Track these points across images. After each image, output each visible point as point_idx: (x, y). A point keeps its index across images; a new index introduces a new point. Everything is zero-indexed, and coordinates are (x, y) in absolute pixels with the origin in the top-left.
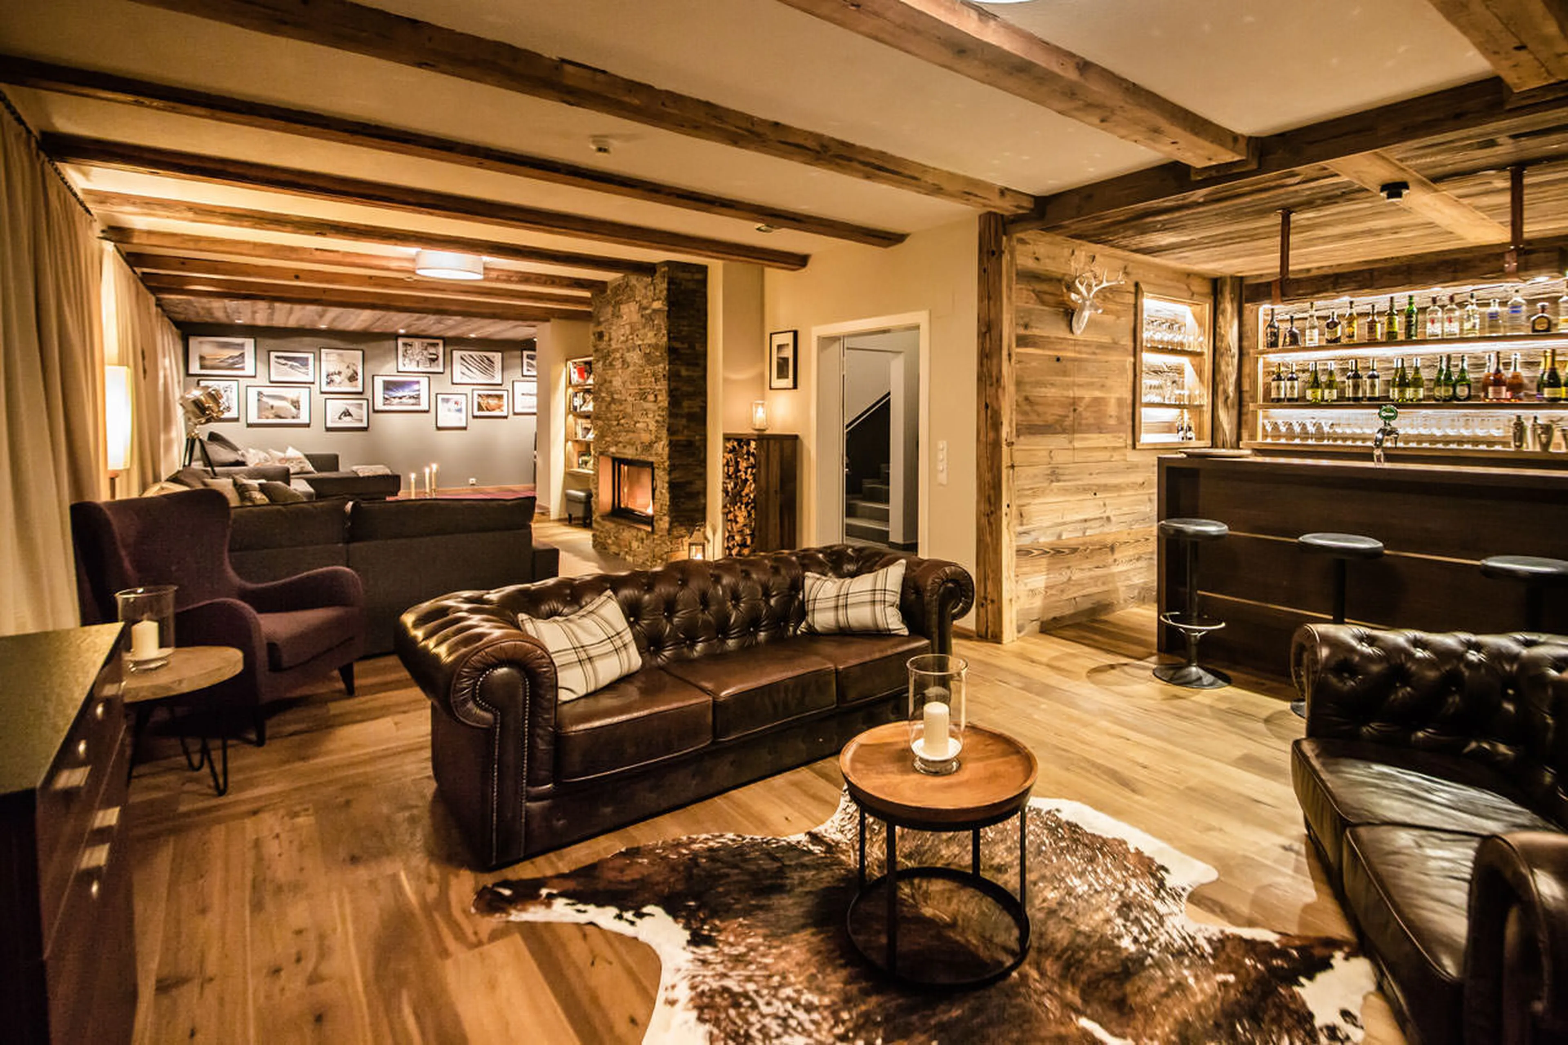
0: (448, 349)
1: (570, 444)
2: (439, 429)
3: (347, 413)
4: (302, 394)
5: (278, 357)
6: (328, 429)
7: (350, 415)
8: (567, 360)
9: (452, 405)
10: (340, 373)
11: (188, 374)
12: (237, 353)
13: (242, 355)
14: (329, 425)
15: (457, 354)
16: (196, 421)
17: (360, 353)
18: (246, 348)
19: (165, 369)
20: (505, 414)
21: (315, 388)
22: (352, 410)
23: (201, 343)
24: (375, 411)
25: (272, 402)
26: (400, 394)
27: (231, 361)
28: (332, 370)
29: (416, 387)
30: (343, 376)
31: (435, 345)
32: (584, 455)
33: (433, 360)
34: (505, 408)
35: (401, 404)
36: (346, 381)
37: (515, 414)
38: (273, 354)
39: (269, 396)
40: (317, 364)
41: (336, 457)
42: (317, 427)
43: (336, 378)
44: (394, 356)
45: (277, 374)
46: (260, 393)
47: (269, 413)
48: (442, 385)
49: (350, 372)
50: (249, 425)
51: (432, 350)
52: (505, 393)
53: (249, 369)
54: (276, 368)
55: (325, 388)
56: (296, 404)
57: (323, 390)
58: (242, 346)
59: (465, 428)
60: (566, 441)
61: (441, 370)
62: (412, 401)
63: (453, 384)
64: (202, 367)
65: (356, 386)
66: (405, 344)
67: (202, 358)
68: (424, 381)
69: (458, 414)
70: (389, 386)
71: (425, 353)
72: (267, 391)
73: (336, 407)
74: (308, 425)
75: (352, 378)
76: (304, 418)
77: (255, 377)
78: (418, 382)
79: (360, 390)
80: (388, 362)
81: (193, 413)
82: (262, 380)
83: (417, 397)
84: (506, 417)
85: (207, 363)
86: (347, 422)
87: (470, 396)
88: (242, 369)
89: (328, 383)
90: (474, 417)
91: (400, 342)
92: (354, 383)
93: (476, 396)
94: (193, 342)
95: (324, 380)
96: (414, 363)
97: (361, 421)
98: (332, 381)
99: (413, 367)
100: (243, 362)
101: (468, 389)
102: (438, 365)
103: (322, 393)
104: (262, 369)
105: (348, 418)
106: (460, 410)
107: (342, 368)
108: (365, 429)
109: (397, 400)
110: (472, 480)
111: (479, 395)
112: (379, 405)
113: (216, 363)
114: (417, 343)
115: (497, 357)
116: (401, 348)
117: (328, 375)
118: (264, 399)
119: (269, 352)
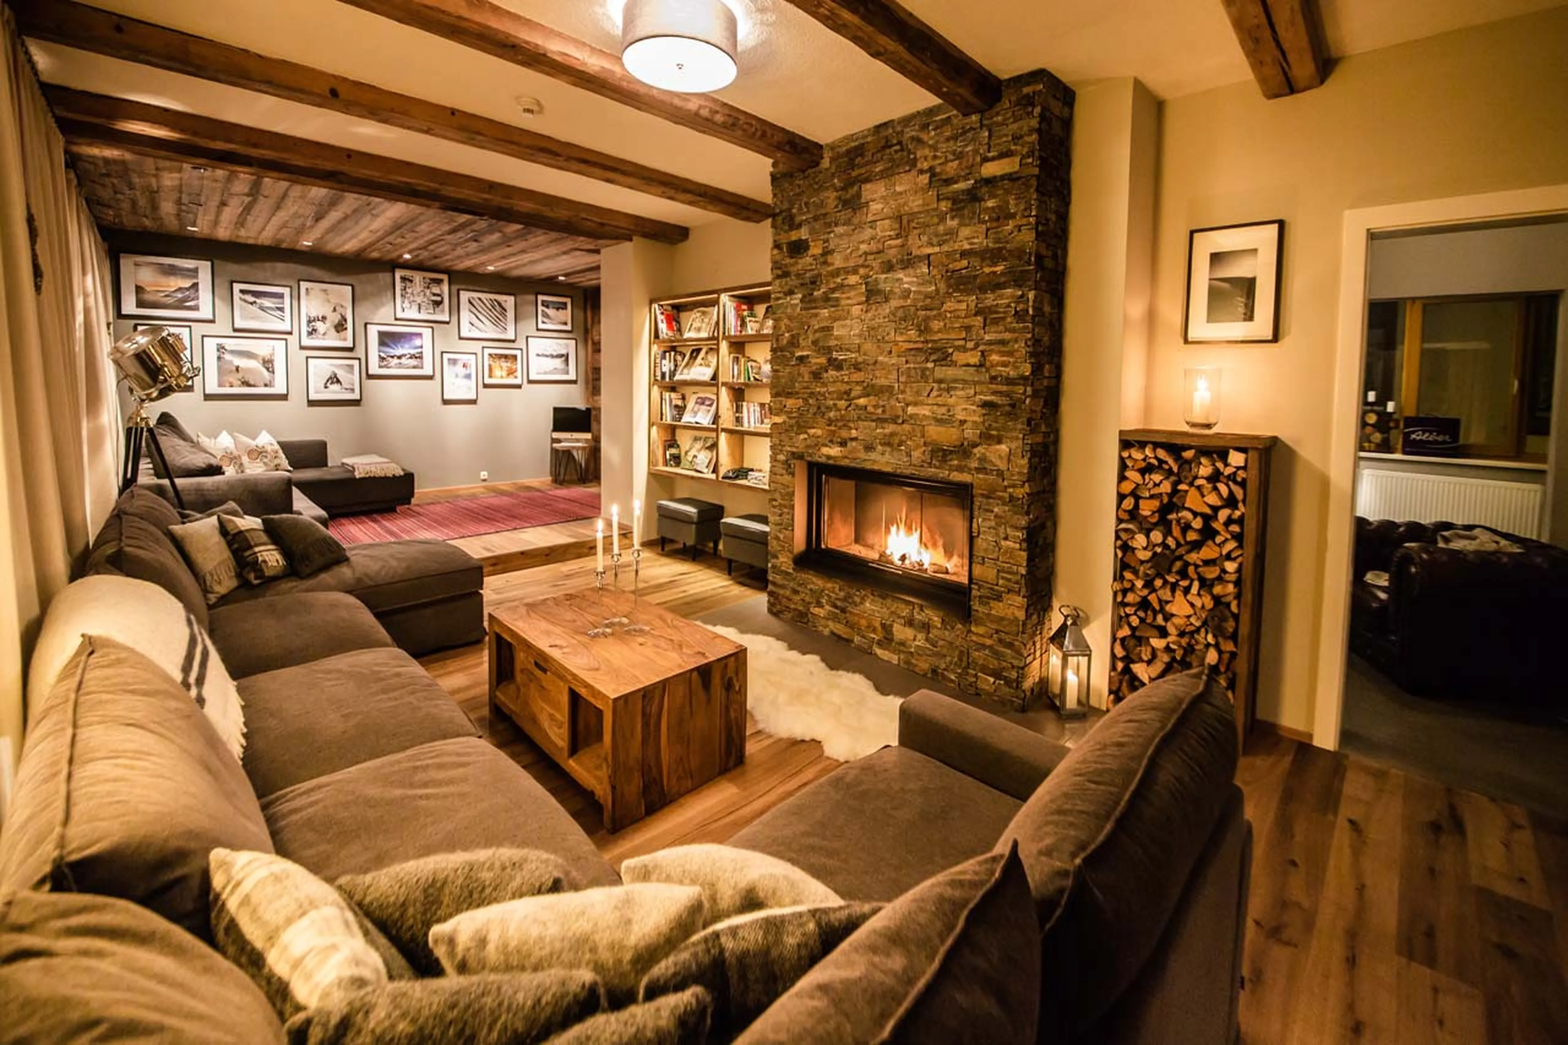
0: (454, 288)
1: (654, 429)
2: (446, 402)
3: (334, 379)
4: (274, 348)
5: (242, 291)
6: (312, 403)
7: (338, 381)
8: (651, 302)
9: (459, 368)
10: (324, 318)
11: (120, 315)
12: (187, 283)
13: (195, 286)
14: (312, 397)
15: (465, 296)
16: (142, 394)
17: (350, 288)
18: (200, 275)
19: (86, 296)
20: (518, 381)
21: (293, 340)
22: (341, 374)
23: (136, 264)
24: (370, 377)
25: (238, 361)
26: (399, 351)
27: (180, 295)
28: (313, 314)
29: (418, 342)
30: (328, 323)
31: (439, 282)
32: (671, 446)
33: (438, 304)
34: (519, 373)
35: (400, 366)
36: (333, 330)
37: (530, 382)
38: (237, 287)
39: (232, 352)
40: (295, 303)
41: (323, 445)
42: (297, 399)
43: (319, 325)
44: (389, 294)
45: (243, 317)
46: (221, 348)
47: (233, 378)
48: (448, 341)
49: (335, 318)
50: (208, 397)
51: (436, 290)
52: (518, 353)
53: (205, 312)
54: (241, 308)
55: (306, 342)
56: (268, 363)
57: (303, 344)
58: (196, 271)
59: (474, 402)
60: (651, 425)
61: (447, 319)
62: (413, 362)
63: (461, 338)
64: (140, 304)
65: (345, 339)
66: (403, 279)
67: (139, 290)
68: (427, 332)
69: (466, 381)
70: (386, 339)
71: (428, 292)
72: (230, 344)
73: (321, 368)
74: (284, 397)
75: (340, 327)
76: (279, 388)
77: (212, 321)
78: (420, 335)
79: (350, 344)
80: (383, 305)
81: (137, 378)
82: (222, 327)
83: (420, 357)
84: (519, 387)
85: (148, 297)
86: (335, 392)
87: (480, 356)
88: (196, 308)
89: (310, 334)
90: (486, 386)
91: (398, 274)
92: (343, 333)
93: (486, 357)
94: (127, 263)
95: (304, 329)
96: (415, 307)
97: (353, 390)
98: (315, 330)
99: (413, 313)
100: (198, 298)
101: (477, 346)
102: (443, 311)
103: (302, 348)
104: (222, 309)
105: (335, 387)
106: (468, 376)
107: (326, 310)
108: (356, 403)
109: (396, 361)
110: (484, 474)
111: (490, 355)
112: (374, 369)
113: (159, 297)
114: (418, 277)
115: (509, 301)
116: (399, 285)
117: (309, 322)
118: (227, 357)
119: (232, 282)
